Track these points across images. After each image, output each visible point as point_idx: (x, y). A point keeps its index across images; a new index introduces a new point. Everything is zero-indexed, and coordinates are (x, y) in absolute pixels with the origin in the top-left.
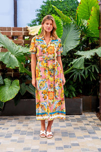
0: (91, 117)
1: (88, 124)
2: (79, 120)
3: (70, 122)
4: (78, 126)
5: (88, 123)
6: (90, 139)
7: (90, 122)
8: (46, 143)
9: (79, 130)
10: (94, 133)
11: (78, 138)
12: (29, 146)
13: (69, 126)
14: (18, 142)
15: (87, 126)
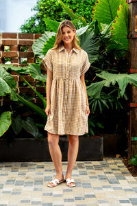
0: (116, 163)
1: (110, 173)
2: (98, 168)
3: (85, 170)
4: (96, 175)
5: (111, 171)
6: (111, 190)
7: (113, 170)
8: (51, 194)
9: (97, 180)
10: (117, 183)
11: (95, 188)
12: (29, 198)
13: (84, 174)
14: (13, 194)
15: (107, 175)
